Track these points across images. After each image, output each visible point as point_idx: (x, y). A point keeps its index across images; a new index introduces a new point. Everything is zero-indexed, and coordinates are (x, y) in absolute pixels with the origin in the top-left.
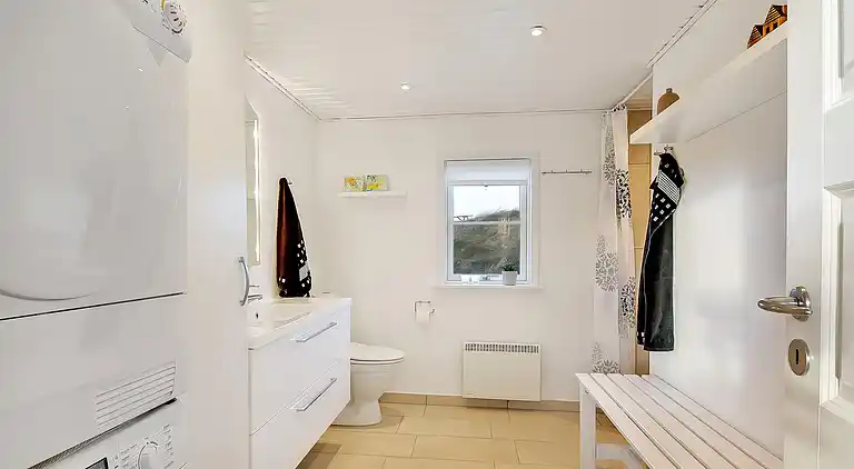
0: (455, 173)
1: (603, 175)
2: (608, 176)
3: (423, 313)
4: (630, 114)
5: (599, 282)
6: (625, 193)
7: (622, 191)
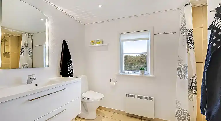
0: (124, 37)
1: (181, 33)
2: (183, 33)
3: (113, 83)
4: (193, 8)
5: (179, 75)
6: (191, 39)
7: (190, 38)
